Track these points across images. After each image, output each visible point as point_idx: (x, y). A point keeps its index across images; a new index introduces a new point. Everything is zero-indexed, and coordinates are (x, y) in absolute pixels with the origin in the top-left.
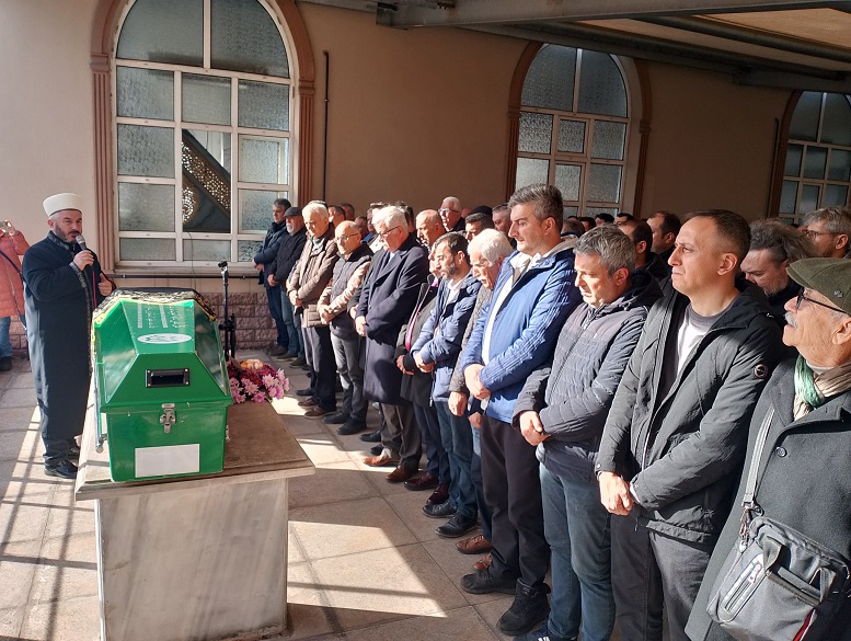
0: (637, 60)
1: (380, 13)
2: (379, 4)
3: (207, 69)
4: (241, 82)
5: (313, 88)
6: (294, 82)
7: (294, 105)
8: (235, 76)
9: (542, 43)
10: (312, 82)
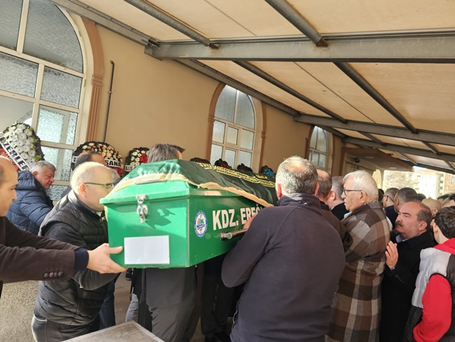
1: (148, 47)
2: (149, 41)
3: (19, 53)
4: (47, 69)
5: (101, 83)
8: (42, 63)
9: (226, 84)
10: (102, 79)
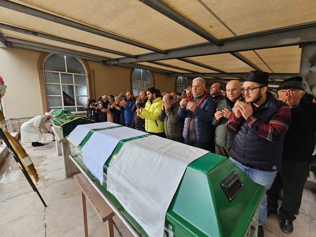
0: (151, 72)
1: (103, 62)
2: (103, 60)
3: (66, 72)
4: (75, 75)
6: (87, 75)
7: (87, 79)
8: (73, 74)
10: (91, 75)
